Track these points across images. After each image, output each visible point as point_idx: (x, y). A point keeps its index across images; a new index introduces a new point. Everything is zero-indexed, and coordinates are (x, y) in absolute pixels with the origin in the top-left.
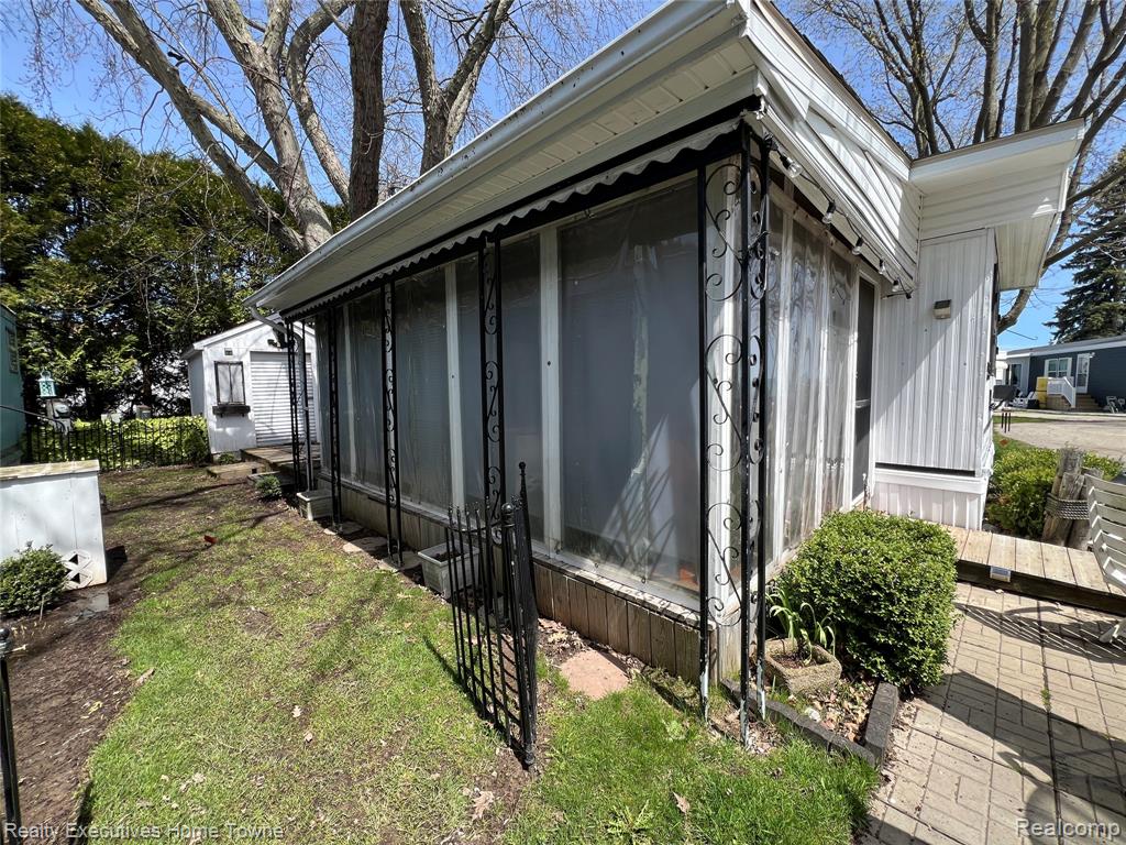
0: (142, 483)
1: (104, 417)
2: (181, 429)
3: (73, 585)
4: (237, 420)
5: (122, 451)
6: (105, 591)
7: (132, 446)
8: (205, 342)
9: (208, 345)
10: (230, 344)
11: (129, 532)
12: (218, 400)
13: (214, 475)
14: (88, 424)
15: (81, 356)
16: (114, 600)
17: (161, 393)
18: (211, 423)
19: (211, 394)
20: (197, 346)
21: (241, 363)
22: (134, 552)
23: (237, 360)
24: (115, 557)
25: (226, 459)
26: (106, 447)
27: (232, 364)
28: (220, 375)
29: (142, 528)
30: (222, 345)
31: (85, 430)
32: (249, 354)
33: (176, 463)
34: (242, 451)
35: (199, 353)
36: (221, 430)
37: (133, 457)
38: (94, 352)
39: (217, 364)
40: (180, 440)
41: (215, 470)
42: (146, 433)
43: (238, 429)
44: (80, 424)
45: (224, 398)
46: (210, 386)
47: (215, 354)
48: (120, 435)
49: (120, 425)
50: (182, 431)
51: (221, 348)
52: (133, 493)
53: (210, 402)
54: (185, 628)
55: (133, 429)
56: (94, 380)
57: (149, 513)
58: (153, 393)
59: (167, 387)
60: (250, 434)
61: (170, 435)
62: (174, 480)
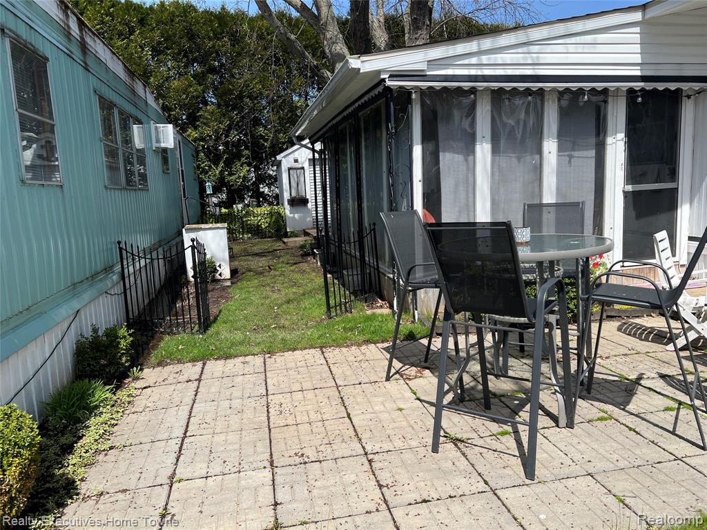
0: (251, 246)
1: (234, 206)
2: (271, 214)
3: (219, 277)
4: (301, 209)
5: (243, 228)
6: (230, 281)
7: (247, 225)
8: (283, 155)
9: (285, 157)
10: (296, 155)
11: (240, 264)
12: (291, 195)
13: (284, 243)
14: (227, 211)
15: (222, 167)
16: (232, 283)
17: (266, 190)
18: (287, 210)
19: (286, 191)
20: (279, 157)
21: (303, 168)
22: (241, 270)
23: (300, 166)
24: (234, 272)
25: (294, 235)
26: (235, 225)
27: (298, 169)
28: (291, 176)
29: (246, 263)
30: (292, 156)
31: (225, 214)
32: (308, 161)
33: (269, 237)
34: (304, 230)
35: (280, 162)
36: (292, 215)
37: (248, 232)
38: (229, 164)
39: (290, 169)
40: (270, 222)
41: (285, 240)
42: (254, 217)
43: (302, 215)
44: (224, 210)
45: (294, 194)
46: (286, 185)
47: (288, 162)
48: (242, 218)
49: (242, 211)
50: (272, 216)
51: (291, 158)
52: (245, 250)
53: (286, 196)
54: (251, 290)
55: (248, 214)
56: (229, 182)
57: (250, 258)
58: (261, 190)
59: (269, 185)
60: (309, 219)
61: (266, 218)
62: (267, 244)
